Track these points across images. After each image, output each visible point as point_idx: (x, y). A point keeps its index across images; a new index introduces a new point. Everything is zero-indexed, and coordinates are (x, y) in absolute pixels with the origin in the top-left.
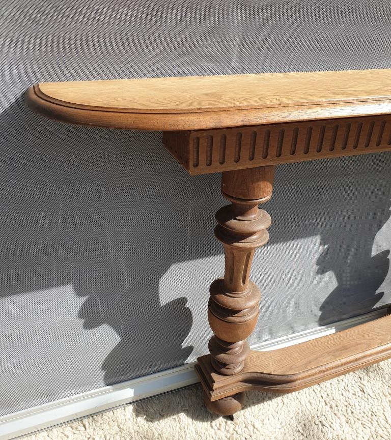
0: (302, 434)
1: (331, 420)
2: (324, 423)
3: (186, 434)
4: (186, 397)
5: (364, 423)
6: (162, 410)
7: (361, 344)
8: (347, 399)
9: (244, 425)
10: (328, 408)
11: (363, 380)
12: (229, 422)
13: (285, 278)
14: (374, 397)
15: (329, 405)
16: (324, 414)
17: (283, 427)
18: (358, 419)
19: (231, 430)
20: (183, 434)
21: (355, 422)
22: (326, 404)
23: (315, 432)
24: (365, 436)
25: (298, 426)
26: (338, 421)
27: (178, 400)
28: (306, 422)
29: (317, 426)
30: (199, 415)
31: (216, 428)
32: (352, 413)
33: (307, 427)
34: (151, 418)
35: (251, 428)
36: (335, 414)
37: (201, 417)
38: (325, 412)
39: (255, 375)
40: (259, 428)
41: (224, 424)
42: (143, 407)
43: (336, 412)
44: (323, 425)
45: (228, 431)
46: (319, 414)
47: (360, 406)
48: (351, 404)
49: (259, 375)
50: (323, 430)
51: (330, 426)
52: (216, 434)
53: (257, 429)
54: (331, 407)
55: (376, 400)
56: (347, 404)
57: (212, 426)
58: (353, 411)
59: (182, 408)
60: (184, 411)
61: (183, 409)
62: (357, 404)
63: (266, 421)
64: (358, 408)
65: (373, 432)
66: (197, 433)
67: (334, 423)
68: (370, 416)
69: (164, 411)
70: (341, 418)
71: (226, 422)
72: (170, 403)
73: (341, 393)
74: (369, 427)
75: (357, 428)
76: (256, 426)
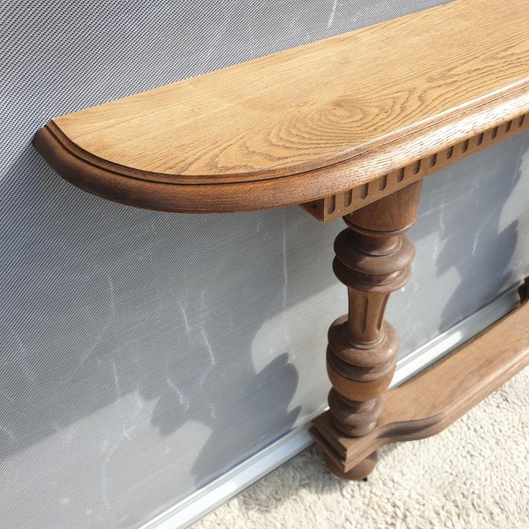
0: (451, 474)
1: (480, 447)
2: (472, 452)
3: (315, 515)
4: (300, 467)
5: (516, 439)
6: (276, 493)
8: (491, 416)
9: (381, 483)
10: (472, 433)
12: (363, 484)
14: (521, 404)
15: (472, 428)
16: (469, 441)
17: (426, 472)
18: (509, 437)
19: (368, 493)
20: (311, 515)
21: (506, 441)
22: (469, 429)
23: (464, 466)
24: (520, 455)
25: (444, 465)
26: (488, 445)
27: (292, 473)
28: (452, 457)
29: (465, 459)
30: (324, 487)
31: (349, 497)
32: (500, 431)
33: (454, 463)
34: (264, 508)
35: (390, 484)
36: (482, 438)
37: (327, 488)
38: (470, 439)
40: (400, 481)
41: (357, 487)
42: (250, 496)
43: (483, 435)
44: (471, 455)
45: (364, 496)
47: (508, 420)
48: (497, 420)
50: (473, 461)
51: (480, 454)
52: (350, 503)
53: (398, 483)
54: (475, 431)
57: (343, 496)
58: (501, 428)
59: (300, 482)
60: (304, 486)
61: (302, 483)
62: (503, 419)
63: (405, 470)
64: (506, 423)
66: (327, 509)
67: (483, 449)
68: (521, 429)
69: (279, 492)
70: (490, 441)
71: (359, 485)
72: (283, 480)
73: (482, 410)
74: (524, 444)
75: (511, 448)
76: (396, 480)
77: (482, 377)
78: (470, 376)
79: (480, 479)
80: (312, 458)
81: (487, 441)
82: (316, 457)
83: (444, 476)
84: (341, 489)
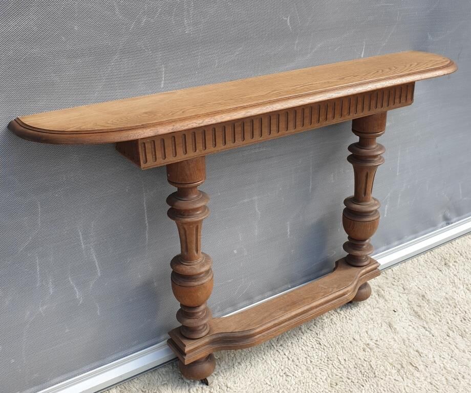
0: (270, 385)
1: (293, 370)
2: (288, 373)
4: (164, 374)
5: (321, 367)
6: (144, 387)
8: (306, 352)
9: (218, 387)
10: (290, 362)
11: (319, 335)
12: (205, 387)
13: (235, 252)
14: (329, 346)
15: (291, 359)
16: (287, 367)
17: (252, 383)
18: (316, 366)
21: (314, 368)
22: (289, 359)
23: (280, 381)
24: (322, 378)
25: (266, 380)
26: (300, 370)
27: (156, 377)
28: (273, 375)
29: (282, 377)
30: (178, 386)
32: (311, 362)
33: (273, 379)
35: (224, 388)
36: (297, 365)
37: (179, 387)
38: (288, 366)
39: (220, 336)
40: (232, 386)
41: (200, 388)
42: (125, 388)
43: (297, 364)
46: (283, 368)
47: (318, 356)
48: (310, 355)
49: (223, 335)
50: (287, 379)
51: (293, 375)
53: (230, 388)
54: (293, 361)
55: (330, 349)
56: (306, 356)
58: (312, 360)
59: (161, 383)
61: (163, 383)
62: (315, 355)
63: (237, 380)
64: (316, 357)
65: (329, 373)
67: (296, 372)
68: (326, 362)
69: (145, 387)
70: (302, 367)
71: (202, 388)
73: (301, 349)
74: (326, 370)
75: (316, 372)
76: (229, 385)
79: (289, 390)
80: (173, 369)
81: (300, 368)
82: (175, 369)
83: (264, 386)
84: (189, 390)
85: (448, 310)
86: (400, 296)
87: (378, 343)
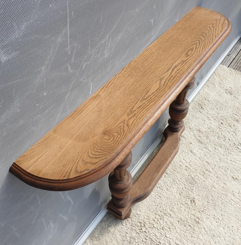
0: (155, 205)
1: (162, 193)
2: (160, 196)
3: (116, 235)
4: (106, 221)
5: (173, 187)
7: (164, 160)
9: (134, 216)
10: (159, 189)
14: (172, 174)
17: (147, 207)
18: (170, 186)
19: (131, 222)
20: (114, 236)
21: (170, 188)
22: (157, 188)
23: (159, 201)
24: (175, 192)
25: (153, 203)
26: (165, 192)
27: (104, 224)
28: (154, 200)
29: (159, 199)
30: (116, 224)
31: (125, 225)
32: (167, 185)
33: (156, 201)
34: (98, 239)
35: (137, 216)
36: (162, 190)
37: (117, 224)
38: (159, 191)
42: (92, 236)
43: (162, 189)
44: (160, 197)
45: (130, 223)
46: (157, 193)
47: (169, 181)
50: (161, 199)
51: (163, 196)
52: (126, 227)
53: (139, 215)
54: (160, 188)
55: (173, 175)
56: (164, 183)
57: (123, 225)
60: (109, 227)
61: (108, 226)
62: (167, 181)
63: (140, 209)
64: (168, 182)
65: (177, 188)
66: (119, 232)
67: (164, 194)
68: (173, 183)
69: (102, 232)
70: (165, 190)
71: (127, 220)
72: (102, 227)
74: (175, 187)
75: (172, 190)
76: (138, 214)
77: (158, 172)
78: (154, 173)
79: (164, 204)
80: (109, 216)
81: (164, 190)
83: (153, 207)
84: (122, 223)
85: (211, 134)
86: (190, 134)
87: (190, 164)
